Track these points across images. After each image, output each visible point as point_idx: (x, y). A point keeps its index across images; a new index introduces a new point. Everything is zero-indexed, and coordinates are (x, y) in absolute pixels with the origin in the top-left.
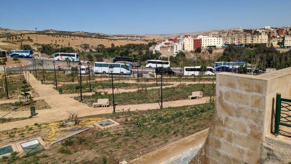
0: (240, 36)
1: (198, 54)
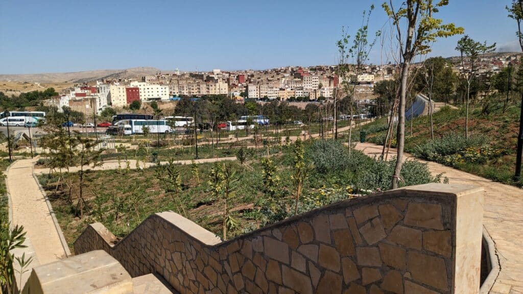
1: (135, 111)
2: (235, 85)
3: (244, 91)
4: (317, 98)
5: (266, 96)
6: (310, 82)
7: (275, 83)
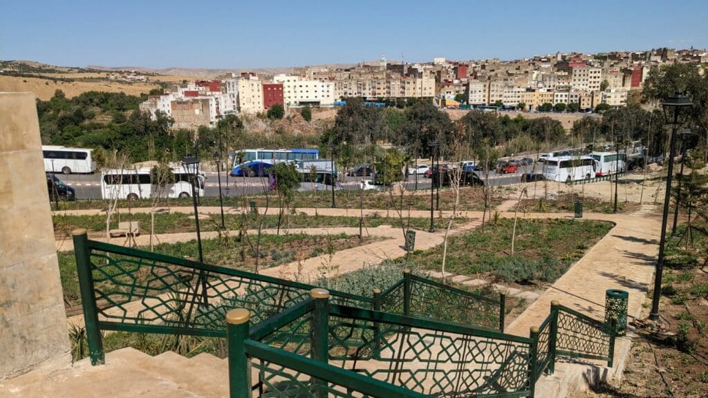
0: (377, 78)
1: (275, 121)
2: (448, 83)
3: (462, 93)
4: (595, 105)
5: (501, 101)
6: (586, 78)
7: (519, 79)
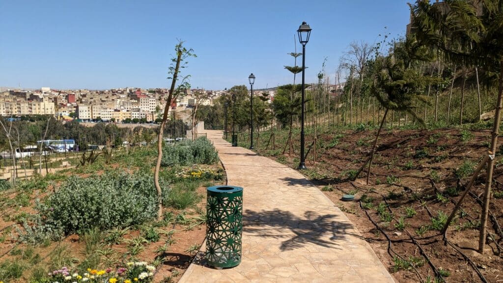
2: (63, 105)
3: (74, 112)
4: (155, 120)
5: (100, 117)
6: (148, 104)
7: (109, 104)
